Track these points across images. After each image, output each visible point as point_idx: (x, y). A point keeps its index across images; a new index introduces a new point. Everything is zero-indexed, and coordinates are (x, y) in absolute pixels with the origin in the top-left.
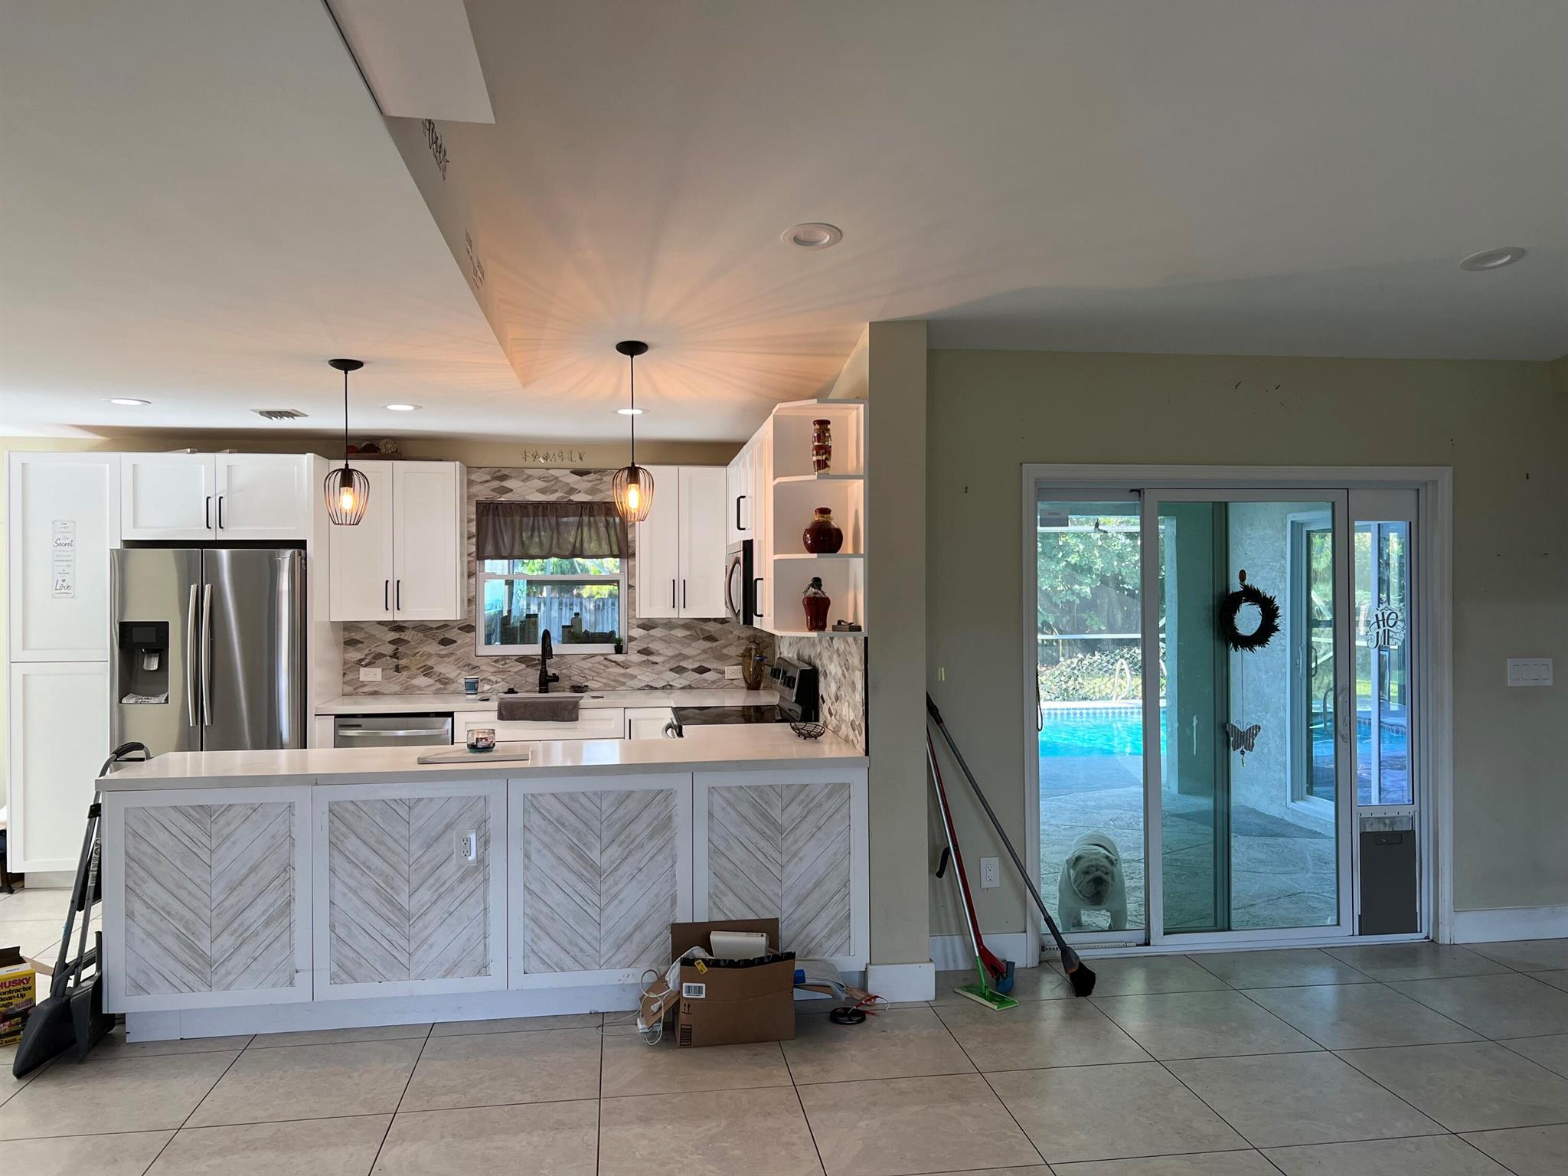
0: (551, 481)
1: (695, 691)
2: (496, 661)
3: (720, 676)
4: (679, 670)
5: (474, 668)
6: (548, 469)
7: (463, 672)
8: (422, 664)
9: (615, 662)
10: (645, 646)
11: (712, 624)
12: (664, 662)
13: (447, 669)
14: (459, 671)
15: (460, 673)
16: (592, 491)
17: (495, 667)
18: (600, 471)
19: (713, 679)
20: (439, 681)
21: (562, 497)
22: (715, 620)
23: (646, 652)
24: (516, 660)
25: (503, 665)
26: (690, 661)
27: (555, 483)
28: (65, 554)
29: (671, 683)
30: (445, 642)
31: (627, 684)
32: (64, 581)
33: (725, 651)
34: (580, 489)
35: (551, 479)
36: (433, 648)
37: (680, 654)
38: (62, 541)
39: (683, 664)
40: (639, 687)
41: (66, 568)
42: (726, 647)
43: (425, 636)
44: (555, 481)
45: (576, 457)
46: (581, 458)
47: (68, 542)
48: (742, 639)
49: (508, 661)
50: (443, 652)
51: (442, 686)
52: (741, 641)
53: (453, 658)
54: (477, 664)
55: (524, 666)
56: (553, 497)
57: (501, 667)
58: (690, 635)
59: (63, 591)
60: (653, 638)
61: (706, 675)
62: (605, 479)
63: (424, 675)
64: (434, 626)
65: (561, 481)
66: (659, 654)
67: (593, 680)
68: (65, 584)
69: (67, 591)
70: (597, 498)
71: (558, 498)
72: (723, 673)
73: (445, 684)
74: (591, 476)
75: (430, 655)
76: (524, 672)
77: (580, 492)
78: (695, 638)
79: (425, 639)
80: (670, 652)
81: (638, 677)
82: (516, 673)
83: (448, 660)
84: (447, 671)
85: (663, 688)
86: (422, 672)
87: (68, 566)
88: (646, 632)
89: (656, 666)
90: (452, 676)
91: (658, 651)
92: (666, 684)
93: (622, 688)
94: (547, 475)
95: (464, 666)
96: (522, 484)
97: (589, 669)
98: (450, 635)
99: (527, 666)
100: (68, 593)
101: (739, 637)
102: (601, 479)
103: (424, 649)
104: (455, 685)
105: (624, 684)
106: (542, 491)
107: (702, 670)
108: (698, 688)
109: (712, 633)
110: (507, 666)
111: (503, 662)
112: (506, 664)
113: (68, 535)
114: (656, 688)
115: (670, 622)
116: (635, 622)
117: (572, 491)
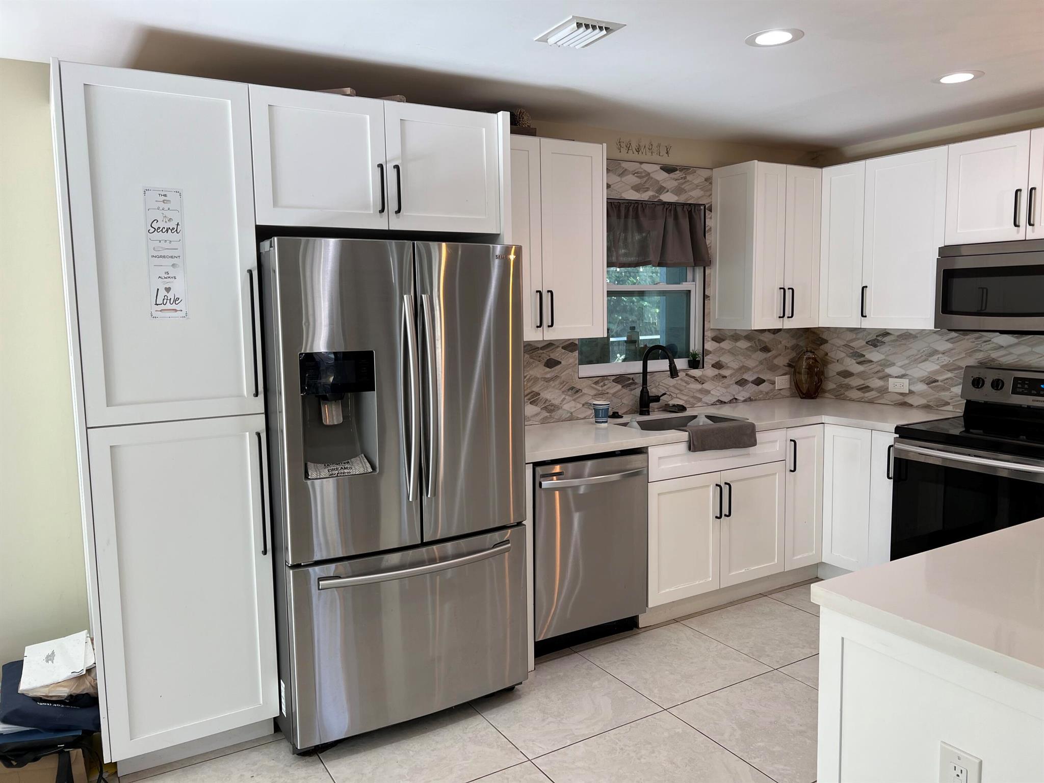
0: (643, 177)
1: (753, 403)
2: (596, 383)
3: (772, 386)
4: (742, 383)
5: (577, 391)
6: (641, 163)
7: (567, 397)
8: (528, 391)
9: (694, 377)
10: (718, 360)
11: (767, 334)
12: (731, 375)
13: (552, 395)
14: (564, 396)
15: (564, 399)
16: (678, 191)
17: (596, 389)
18: (685, 169)
19: (766, 391)
20: (545, 408)
21: (653, 196)
22: (769, 330)
23: (718, 365)
24: (614, 381)
25: (602, 387)
26: (750, 373)
27: (648, 179)
28: (167, 245)
29: (736, 397)
30: (551, 364)
31: (703, 400)
32: (168, 290)
33: (776, 362)
34: (669, 188)
35: (643, 174)
36: (539, 370)
37: (743, 366)
38: (161, 224)
39: (746, 377)
40: (712, 403)
41: (170, 269)
42: (776, 357)
43: (531, 358)
44: (647, 178)
45: (663, 152)
46: (667, 153)
47: (172, 225)
48: (788, 349)
49: (606, 382)
50: (548, 376)
51: (548, 414)
52: (787, 351)
53: (557, 382)
54: (579, 387)
55: (620, 387)
56: (645, 196)
57: (600, 389)
58: (751, 346)
59: (168, 306)
60: (723, 351)
61: (763, 387)
62: (688, 178)
63: (531, 403)
64: (540, 346)
65: (652, 178)
66: (728, 368)
67: (677, 398)
68: (171, 295)
69: (174, 306)
70: (682, 199)
71: (650, 198)
72: (773, 383)
73: (550, 411)
74: (678, 174)
75: (536, 380)
76: (620, 393)
77: (668, 191)
78: (752, 349)
79: (532, 360)
80: (735, 365)
81: (712, 392)
82: (614, 394)
83: (553, 385)
84: (552, 397)
85: (730, 402)
86: (529, 399)
87: (173, 265)
88: (717, 345)
89: (725, 380)
90: (556, 402)
91: (727, 364)
92: (732, 398)
93: (700, 404)
94: (640, 170)
95: (568, 390)
96: (619, 179)
97: (674, 386)
98: (556, 355)
99: (622, 387)
100: (176, 311)
101: (786, 346)
102: (685, 178)
103: (531, 372)
104: (560, 411)
105: (700, 400)
106: (637, 188)
107: (759, 382)
108: (756, 400)
109: (768, 345)
110: (605, 387)
111: (602, 384)
112: (605, 385)
113: (169, 214)
114: (725, 403)
115: (736, 333)
116: (710, 335)
117: (661, 190)
